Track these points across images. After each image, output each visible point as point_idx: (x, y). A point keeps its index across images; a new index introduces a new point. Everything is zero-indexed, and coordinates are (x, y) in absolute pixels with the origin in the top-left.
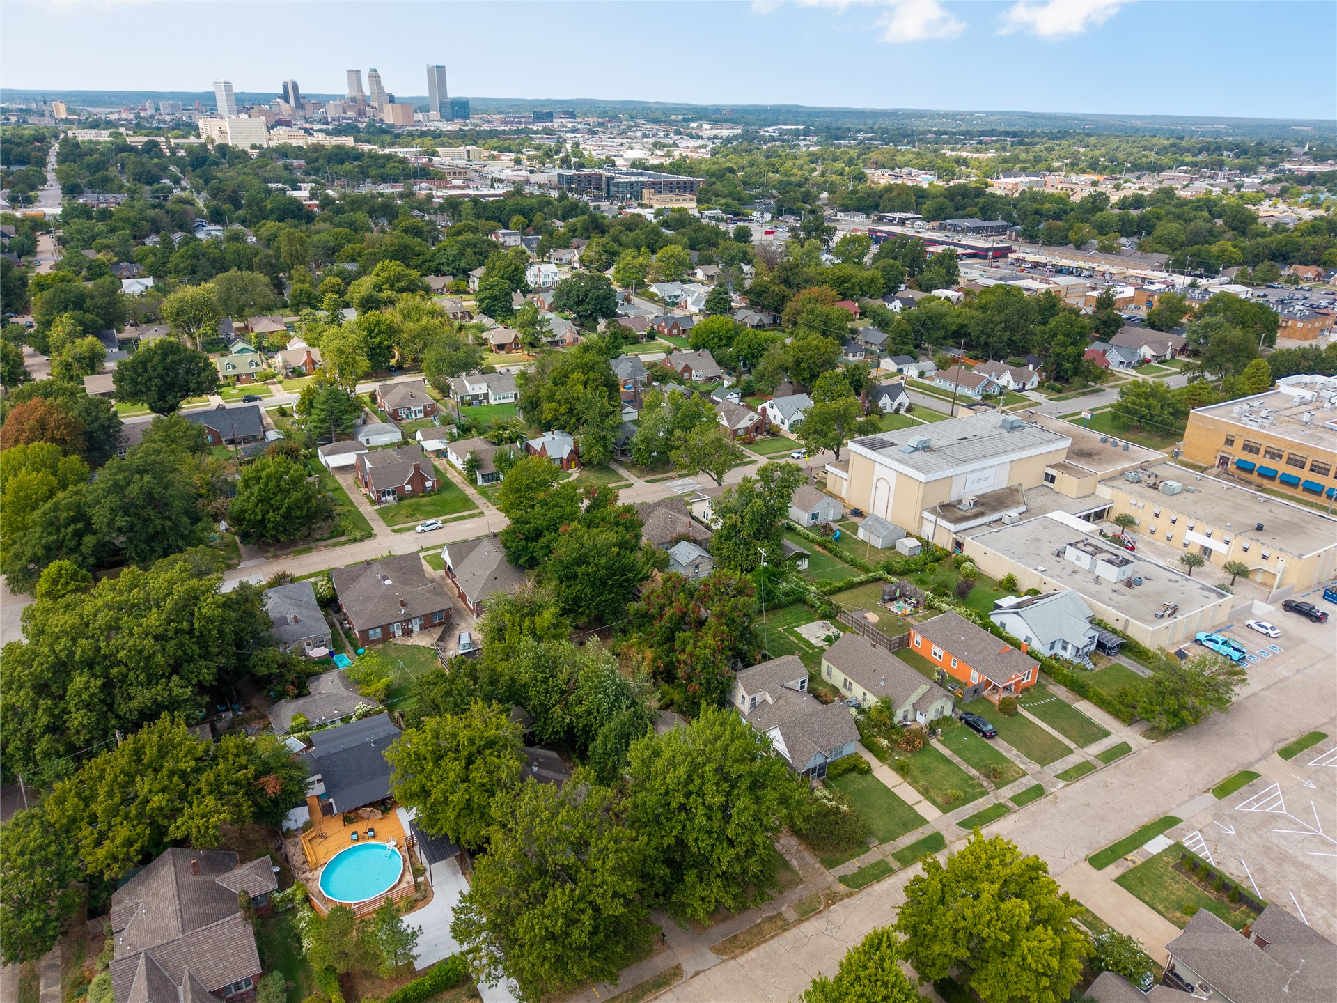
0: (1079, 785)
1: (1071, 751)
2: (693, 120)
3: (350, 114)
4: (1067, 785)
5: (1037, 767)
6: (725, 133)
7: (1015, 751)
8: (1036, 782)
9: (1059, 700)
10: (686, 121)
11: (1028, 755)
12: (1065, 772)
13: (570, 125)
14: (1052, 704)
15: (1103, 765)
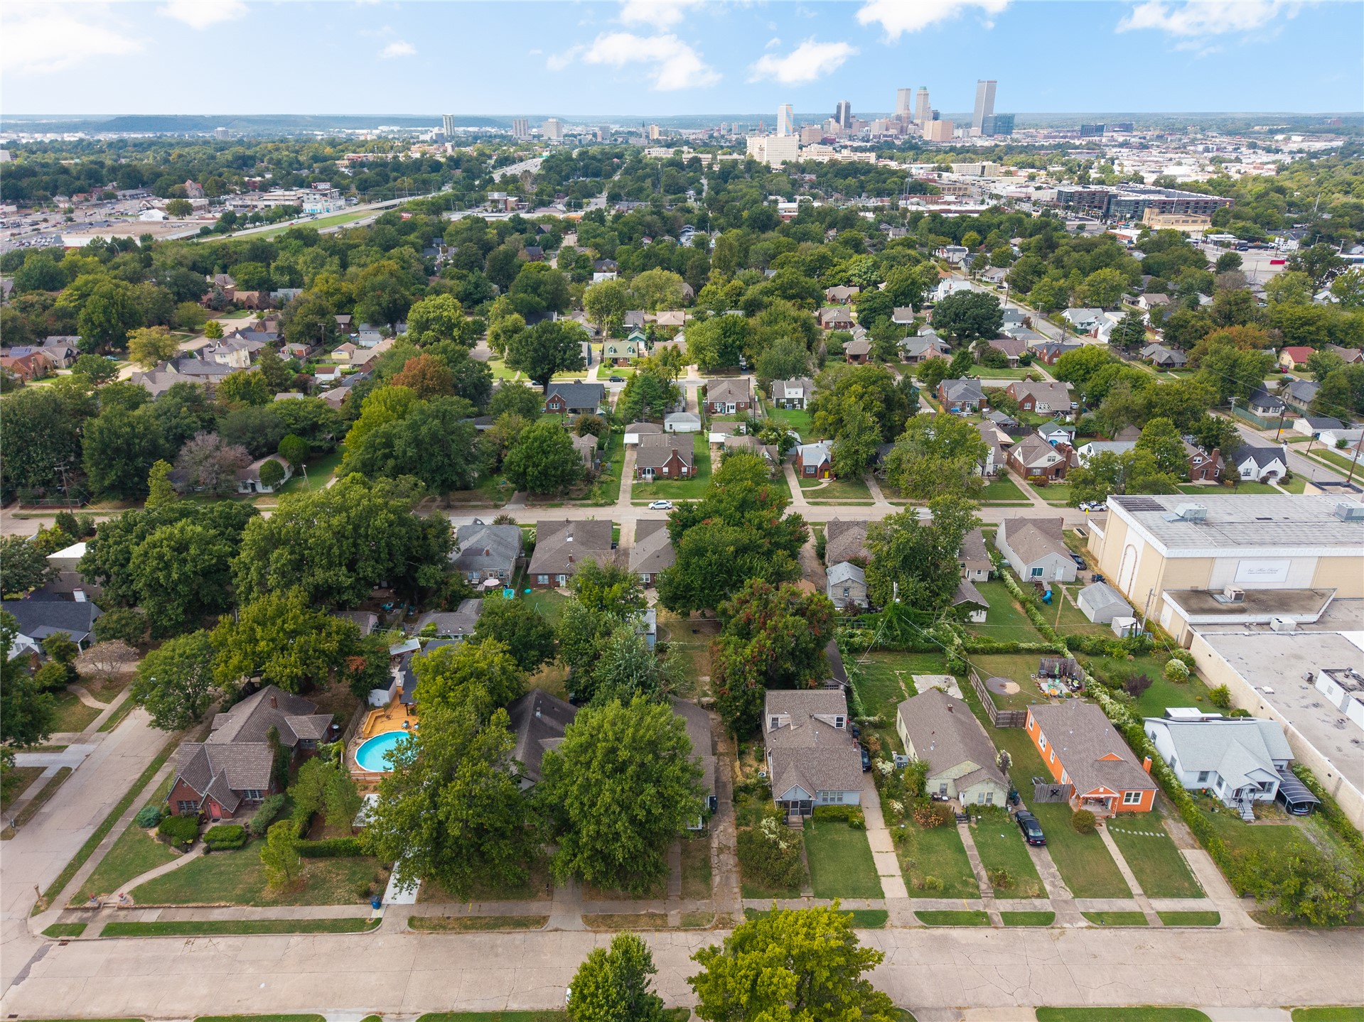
0: (1107, 933)
1: (1129, 895)
2: (1281, 131)
3: (892, 132)
4: (1089, 928)
5: (1068, 895)
6: (1318, 145)
7: (1054, 869)
8: (1051, 909)
9: (1167, 838)
10: (1273, 132)
11: (1067, 880)
12: (1098, 914)
13: (1121, 139)
14: (1155, 839)
15: (1161, 923)
